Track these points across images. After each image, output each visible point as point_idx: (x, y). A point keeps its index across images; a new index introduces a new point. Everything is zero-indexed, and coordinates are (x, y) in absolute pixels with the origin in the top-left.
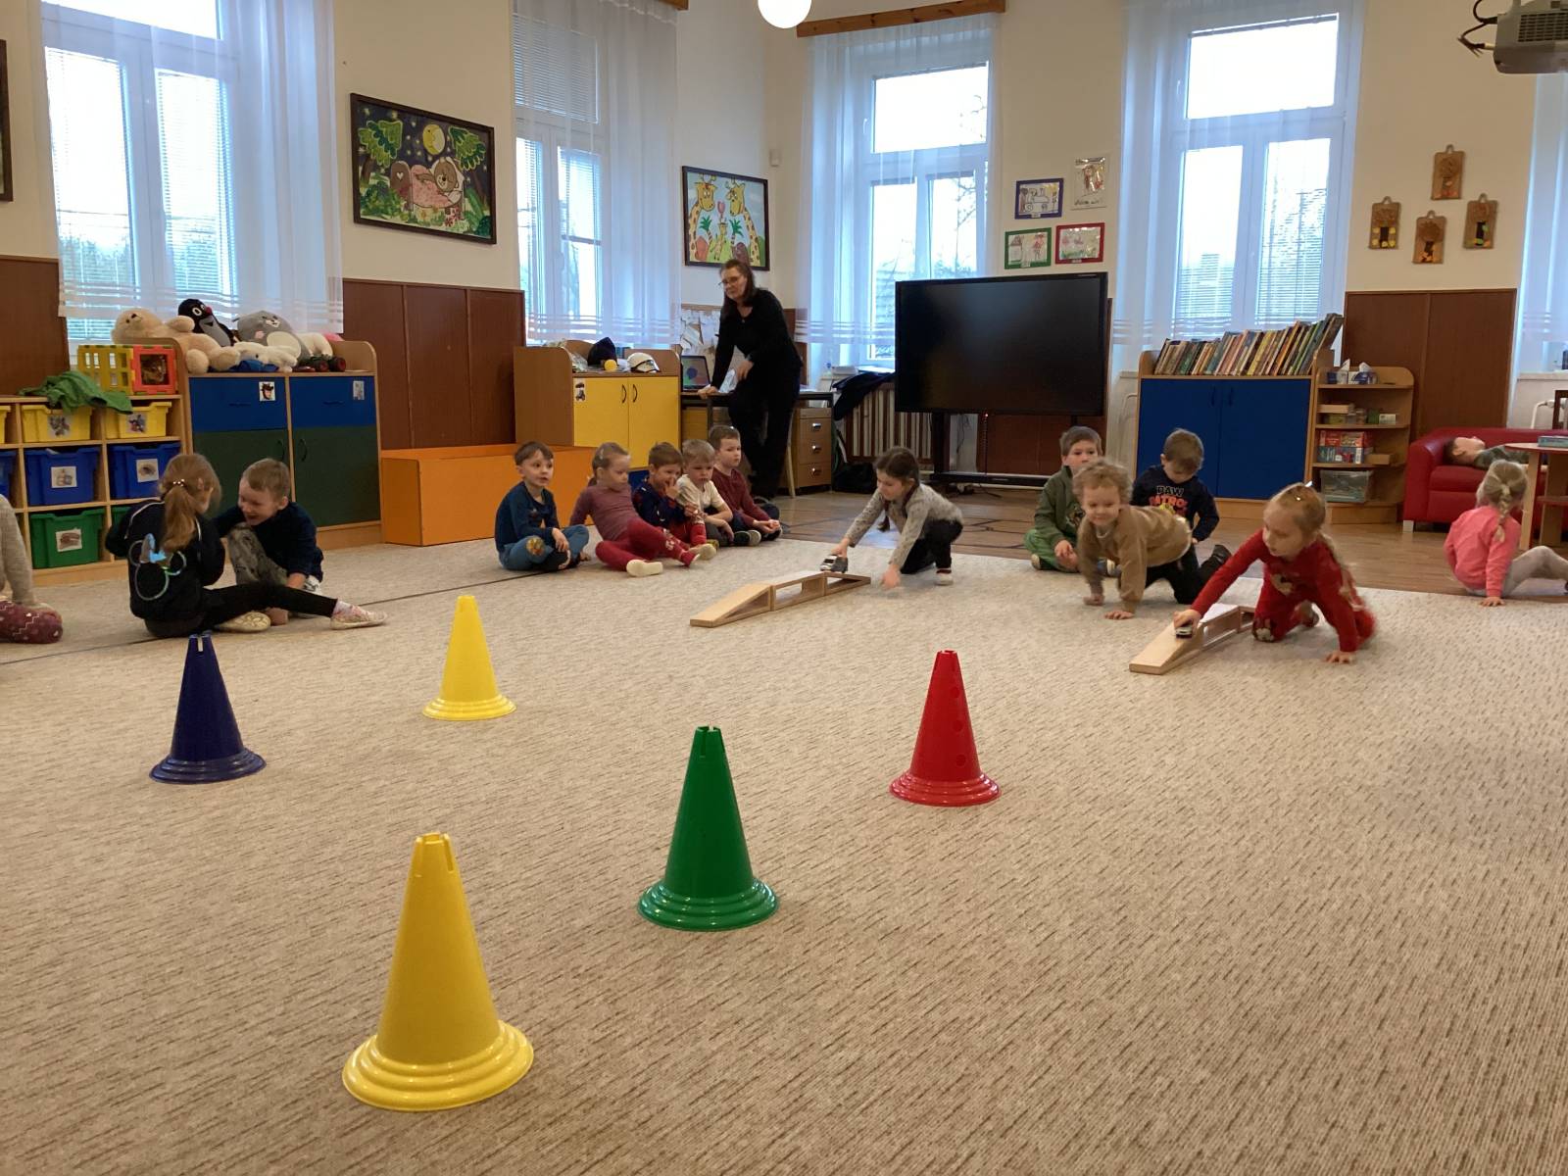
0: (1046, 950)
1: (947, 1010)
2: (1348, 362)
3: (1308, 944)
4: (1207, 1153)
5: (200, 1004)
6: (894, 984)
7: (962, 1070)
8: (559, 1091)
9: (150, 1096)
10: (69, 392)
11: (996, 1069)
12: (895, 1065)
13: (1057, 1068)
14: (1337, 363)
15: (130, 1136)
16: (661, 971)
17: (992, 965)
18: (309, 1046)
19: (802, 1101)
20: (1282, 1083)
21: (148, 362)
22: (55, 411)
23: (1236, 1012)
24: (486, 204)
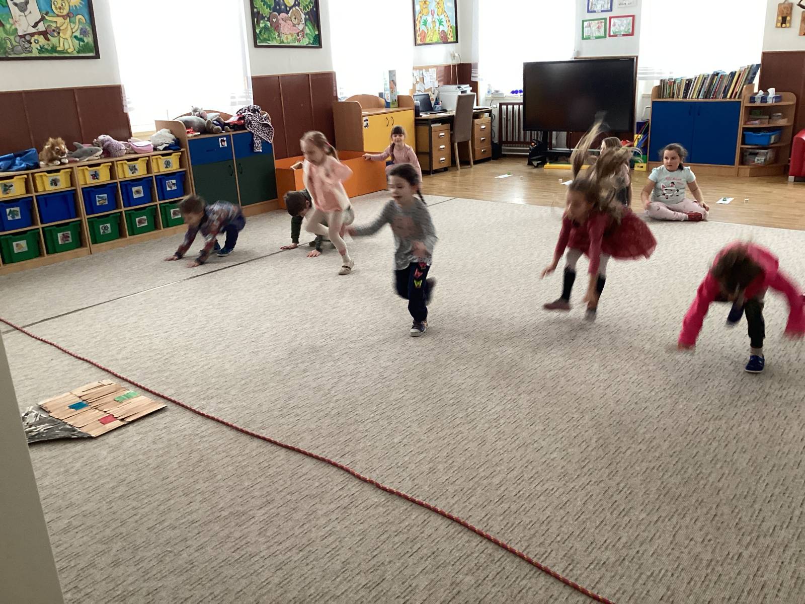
14: (756, 90)
15: (249, 539)
18: (303, 500)
23: (660, 486)
24: (316, 28)
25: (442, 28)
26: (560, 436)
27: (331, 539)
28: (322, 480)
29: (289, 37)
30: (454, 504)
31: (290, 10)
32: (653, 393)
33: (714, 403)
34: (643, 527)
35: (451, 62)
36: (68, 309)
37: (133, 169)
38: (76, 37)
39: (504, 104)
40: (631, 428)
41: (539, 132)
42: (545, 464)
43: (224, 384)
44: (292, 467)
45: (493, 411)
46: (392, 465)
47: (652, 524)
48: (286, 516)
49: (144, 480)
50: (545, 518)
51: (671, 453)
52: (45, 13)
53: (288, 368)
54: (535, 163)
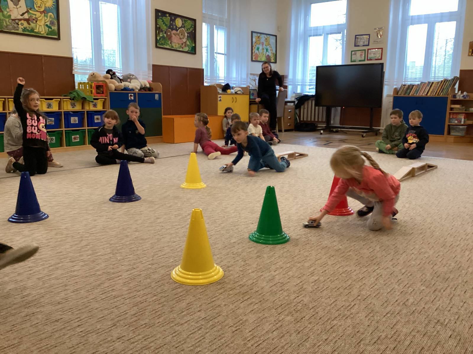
0: (373, 254)
1: (344, 268)
2: (460, 92)
3: (454, 256)
4: (426, 308)
5: (129, 257)
6: (327, 261)
7: (350, 283)
8: (232, 282)
9: (118, 278)
10: (76, 95)
11: (360, 284)
12: (330, 281)
13: (378, 284)
14: (456, 92)
15: (114, 288)
16: (258, 254)
17: (356, 258)
18: (160, 268)
19: (303, 289)
20: (448, 291)
21: (98, 87)
22: (72, 101)
23: (432, 272)
24: (193, 42)
25: (267, 53)
29: (177, 44)
31: (179, 29)
37: (73, 105)
38: (47, 25)
52: (29, 8)
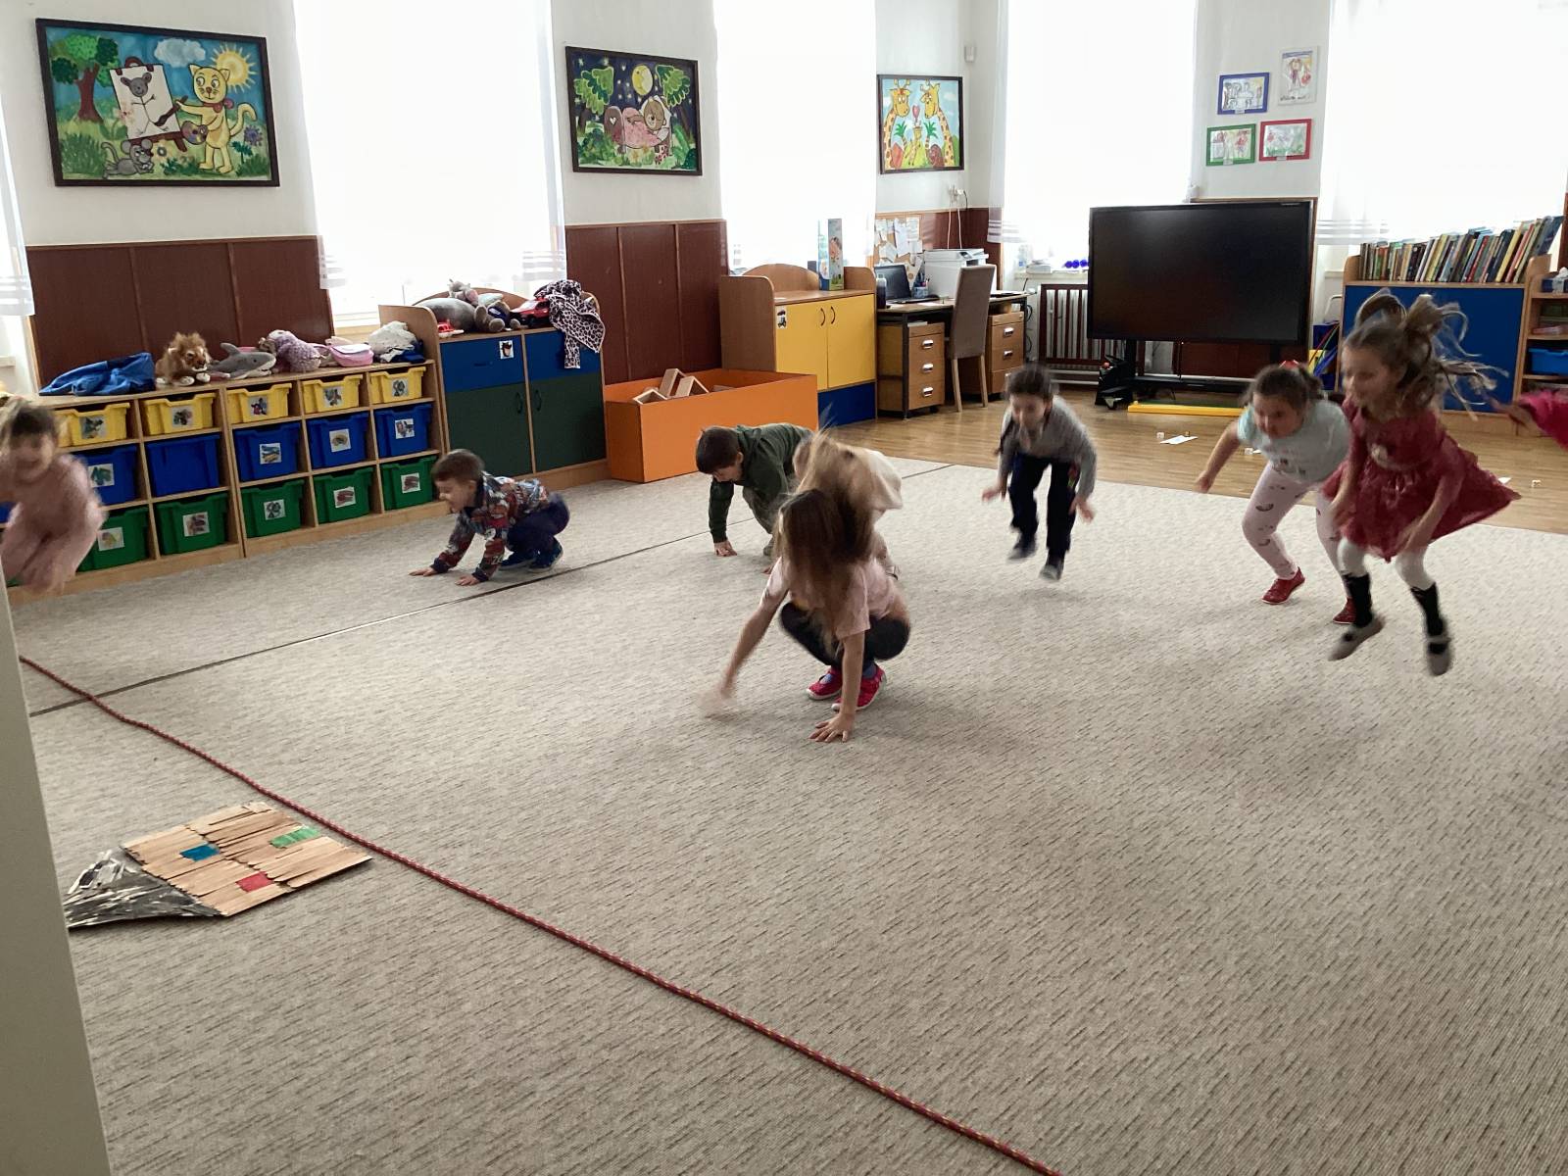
14: (1553, 268)
24: (692, 137)
25: (933, 141)
26: (1163, 948)
27: (688, 1146)
28: (672, 1021)
29: (640, 152)
30: (941, 1084)
31: (643, 102)
32: (1353, 866)
33: (1479, 890)
34: (1336, 1148)
35: (948, 206)
36: (192, 663)
37: (333, 396)
38: (235, 145)
39: (1051, 287)
40: (1309, 936)
41: (1119, 342)
42: (1130, 1007)
43: (487, 817)
44: (614, 992)
45: (1023, 891)
46: (816, 996)
47: (1355, 1139)
48: (598, 1094)
49: (319, 1007)
50: (1129, 1121)
51: (1392, 992)
52: (180, 98)
53: (614, 790)
54: (1110, 401)
